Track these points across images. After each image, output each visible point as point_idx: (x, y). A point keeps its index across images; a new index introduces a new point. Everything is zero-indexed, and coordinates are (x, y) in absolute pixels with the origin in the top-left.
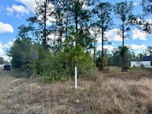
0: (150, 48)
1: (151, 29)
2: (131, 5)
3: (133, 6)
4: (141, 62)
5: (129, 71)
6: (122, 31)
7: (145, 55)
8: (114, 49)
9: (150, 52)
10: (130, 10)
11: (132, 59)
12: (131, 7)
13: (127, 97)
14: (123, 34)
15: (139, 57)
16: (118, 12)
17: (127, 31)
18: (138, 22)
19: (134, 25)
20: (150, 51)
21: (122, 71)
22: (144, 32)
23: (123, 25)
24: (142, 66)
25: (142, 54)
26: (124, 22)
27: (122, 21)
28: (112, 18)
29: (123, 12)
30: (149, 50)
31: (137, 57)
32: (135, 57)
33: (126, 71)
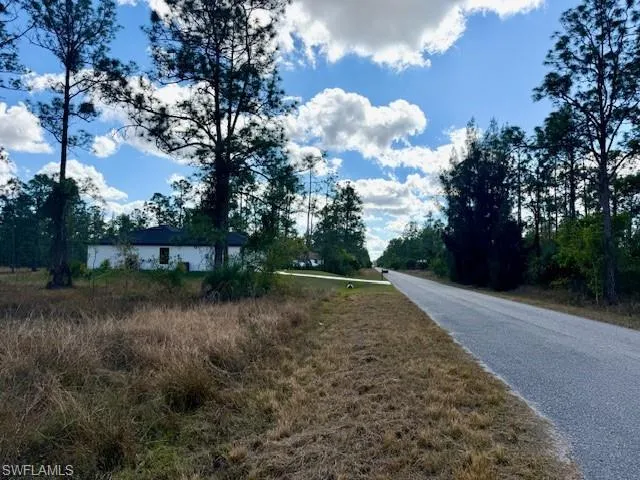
0: (161, 199)
1: (174, 133)
2: (107, 15)
3: (115, 25)
4: (136, 247)
5: (79, 283)
6: (61, 112)
7: (142, 221)
8: (10, 182)
9: (158, 214)
10: (103, 33)
11: (92, 236)
12: (105, 23)
13: (98, 377)
14: (66, 127)
15: (117, 227)
16: (45, 18)
17: (82, 115)
18: (133, 96)
19: (116, 100)
20: (159, 209)
21: (49, 286)
22: (151, 138)
23: (67, 87)
24: (132, 262)
25: (131, 218)
26: (71, 73)
27: (63, 65)
28: (16, 37)
29: (69, 29)
30: (157, 206)
31: (111, 230)
32: (104, 227)
33: (69, 285)
